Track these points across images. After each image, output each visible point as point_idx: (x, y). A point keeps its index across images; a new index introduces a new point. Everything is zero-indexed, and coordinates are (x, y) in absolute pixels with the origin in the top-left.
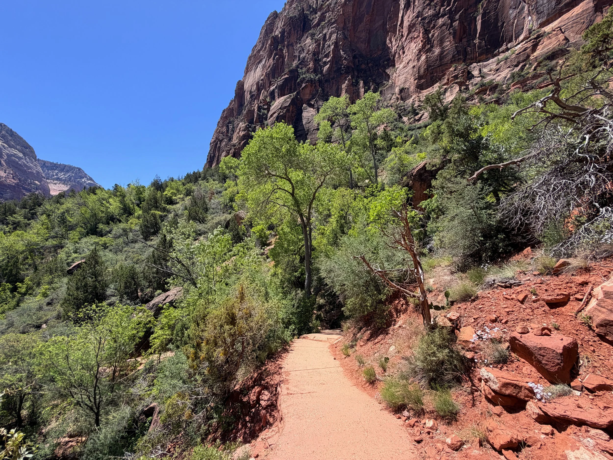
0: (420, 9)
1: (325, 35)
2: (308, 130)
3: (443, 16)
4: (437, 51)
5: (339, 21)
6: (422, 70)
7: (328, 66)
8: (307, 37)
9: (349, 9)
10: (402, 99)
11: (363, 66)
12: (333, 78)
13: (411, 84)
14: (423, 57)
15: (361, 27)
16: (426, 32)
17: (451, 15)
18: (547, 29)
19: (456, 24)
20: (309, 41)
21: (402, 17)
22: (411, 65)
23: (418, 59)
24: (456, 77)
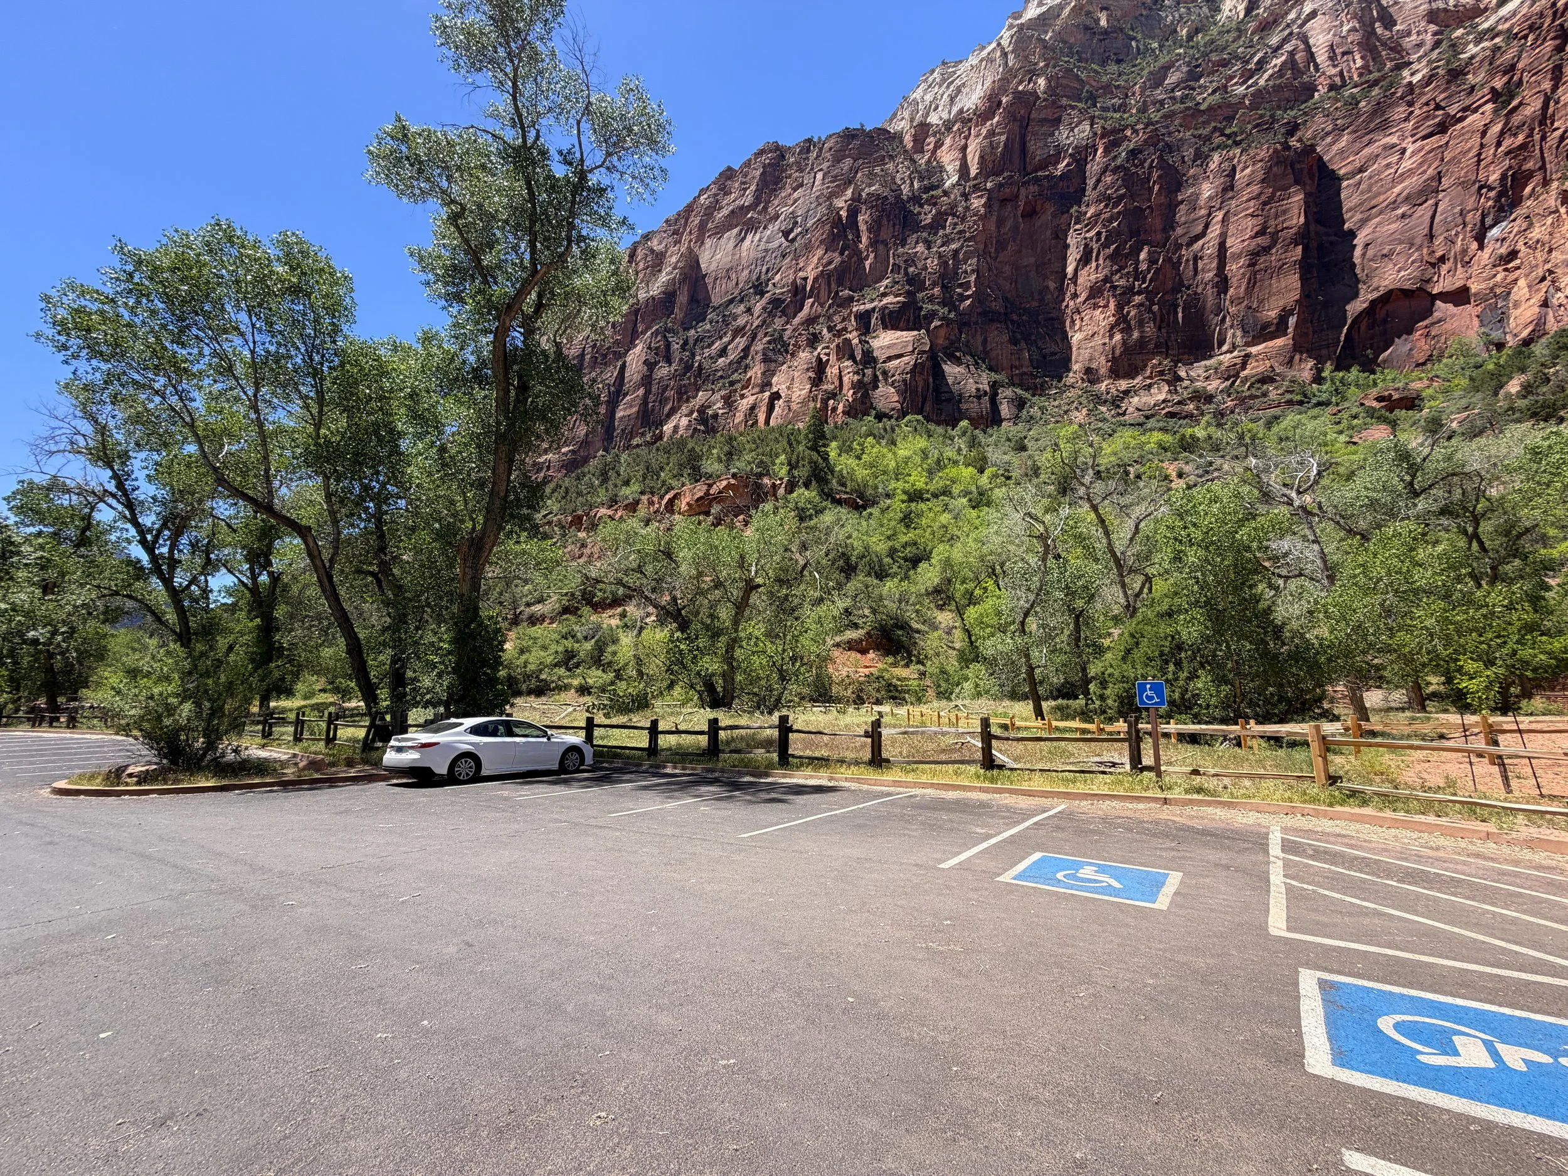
0: (1106, 271)
1: (956, 252)
2: (960, 395)
3: (1139, 293)
4: (1136, 335)
5: (978, 239)
6: (1118, 352)
7: (968, 302)
8: (917, 243)
9: (992, 227)
10: (1089, 381)
11: (1015, 317)
12: (976, 323)
13: (1102, 364)
14: (1118, 337)
15: (1003, 256)
16: (1120, 307)
17: (1149, 294)
18: (1254, 350)
19: (1155, 308)
20: (920, 248)
21: (1076, 271)
22: (1098, 341)
23: (1111, 337)
24: (1162, 373)
